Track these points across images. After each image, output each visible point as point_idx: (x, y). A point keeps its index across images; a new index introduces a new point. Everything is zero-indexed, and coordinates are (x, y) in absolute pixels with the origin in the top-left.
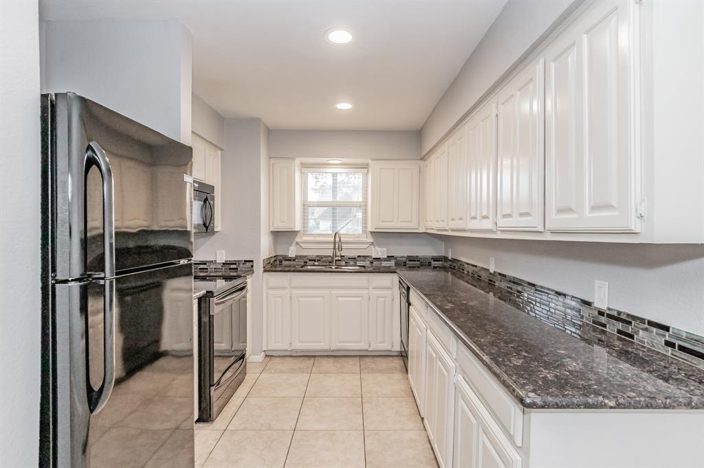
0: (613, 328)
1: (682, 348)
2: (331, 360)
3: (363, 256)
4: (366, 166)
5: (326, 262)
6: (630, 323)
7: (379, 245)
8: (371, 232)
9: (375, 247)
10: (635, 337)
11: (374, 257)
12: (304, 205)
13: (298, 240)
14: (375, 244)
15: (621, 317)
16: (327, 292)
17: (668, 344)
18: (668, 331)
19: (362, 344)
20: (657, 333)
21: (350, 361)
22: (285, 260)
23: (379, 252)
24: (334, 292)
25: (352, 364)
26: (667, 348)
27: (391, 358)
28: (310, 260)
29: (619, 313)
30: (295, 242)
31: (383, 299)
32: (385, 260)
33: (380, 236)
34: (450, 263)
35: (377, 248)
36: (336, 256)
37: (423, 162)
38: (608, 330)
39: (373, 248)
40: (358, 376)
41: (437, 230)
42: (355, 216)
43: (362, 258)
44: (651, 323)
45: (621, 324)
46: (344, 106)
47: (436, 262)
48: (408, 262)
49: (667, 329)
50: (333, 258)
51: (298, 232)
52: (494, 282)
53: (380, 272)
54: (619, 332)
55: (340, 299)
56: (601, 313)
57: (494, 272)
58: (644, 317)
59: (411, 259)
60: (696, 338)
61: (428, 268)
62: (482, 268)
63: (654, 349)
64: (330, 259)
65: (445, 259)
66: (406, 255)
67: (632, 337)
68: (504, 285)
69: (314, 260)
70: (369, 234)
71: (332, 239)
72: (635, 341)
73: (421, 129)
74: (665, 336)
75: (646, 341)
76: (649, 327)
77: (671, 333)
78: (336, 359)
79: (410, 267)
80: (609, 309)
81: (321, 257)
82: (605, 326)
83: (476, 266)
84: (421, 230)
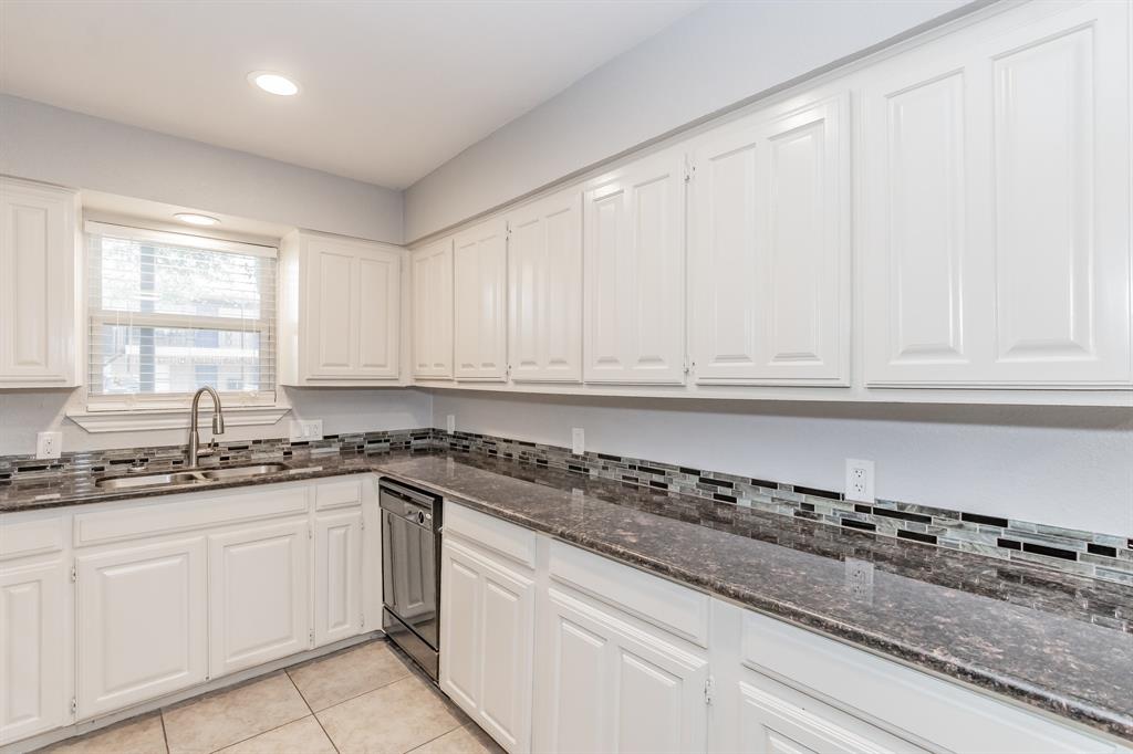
0: (888, 529)
1: (1029, 548)
2: (214, 706)
3: (268, 441)
4: (274, 242)
5: (165, 462)
6: (928, 520)
7: (305, 415)
8: (286, 388)
9: (295, 419)
10: (938, 539)
11: (291, 441)
12: (91, 319)
13: (71, 409)
14: (296, 414)
15: (906, 511)
16: (198, 538)
17: (1002, 543)
18: (1006, 526)
19: (294, 641)
20: (980, 530)
21: (269, 689)
22: (21, 470)
23: (307, 429)
24: (218, 536)
25: (275, 699)
26: (1003, 550)
27: (359, 652)
28: (113, 463)
29: (902, 506)
30: (59, 418)
31: (342, 531)
32: (319, 445)
33: (310, 395)
34: (449, 440)
35: (301, 422)
36: (198, 447)
37: (408, 252)
38: (877, 532)
39: (292, 422)
40: (312, 725)
41: (460, 382)
42: (124, 352)
43: (263, 446)
44: (968, 517)
45: (906, 522)
46: (276, 84)
47: (419, 442)
48: (366, 446)
49: (1003, 523)
50: (187, 451)
51: (71, 390)
52: (587, 470)
53: (336, 474)
54: (901, 533)
55: (233, 550)
56: (859, 508)
57: (587, 453)
58: (956, 510)
59: (374, 438)
60: (1057, 531)
61: (404, 455)
62: (551, 447)
63: (976, 553)
64: (178, 455)
65: (438, 434)
66: (362, 430)
67: (933, 540)
68: (613, 475)
69: (131, 461)
70: (281, 393)
71: (189, 406)
72: (938, 545)
73: (410, 188)
74: (1000, 533)
75: (960, 543)
76: (963, 522)
77: (1009, 528)
78: (228, 698)
79: (370, 455)
80: (880, 502)
81: (150, 451)
82: (872, 527)
83: (533, 445)
84: (406, 382)
